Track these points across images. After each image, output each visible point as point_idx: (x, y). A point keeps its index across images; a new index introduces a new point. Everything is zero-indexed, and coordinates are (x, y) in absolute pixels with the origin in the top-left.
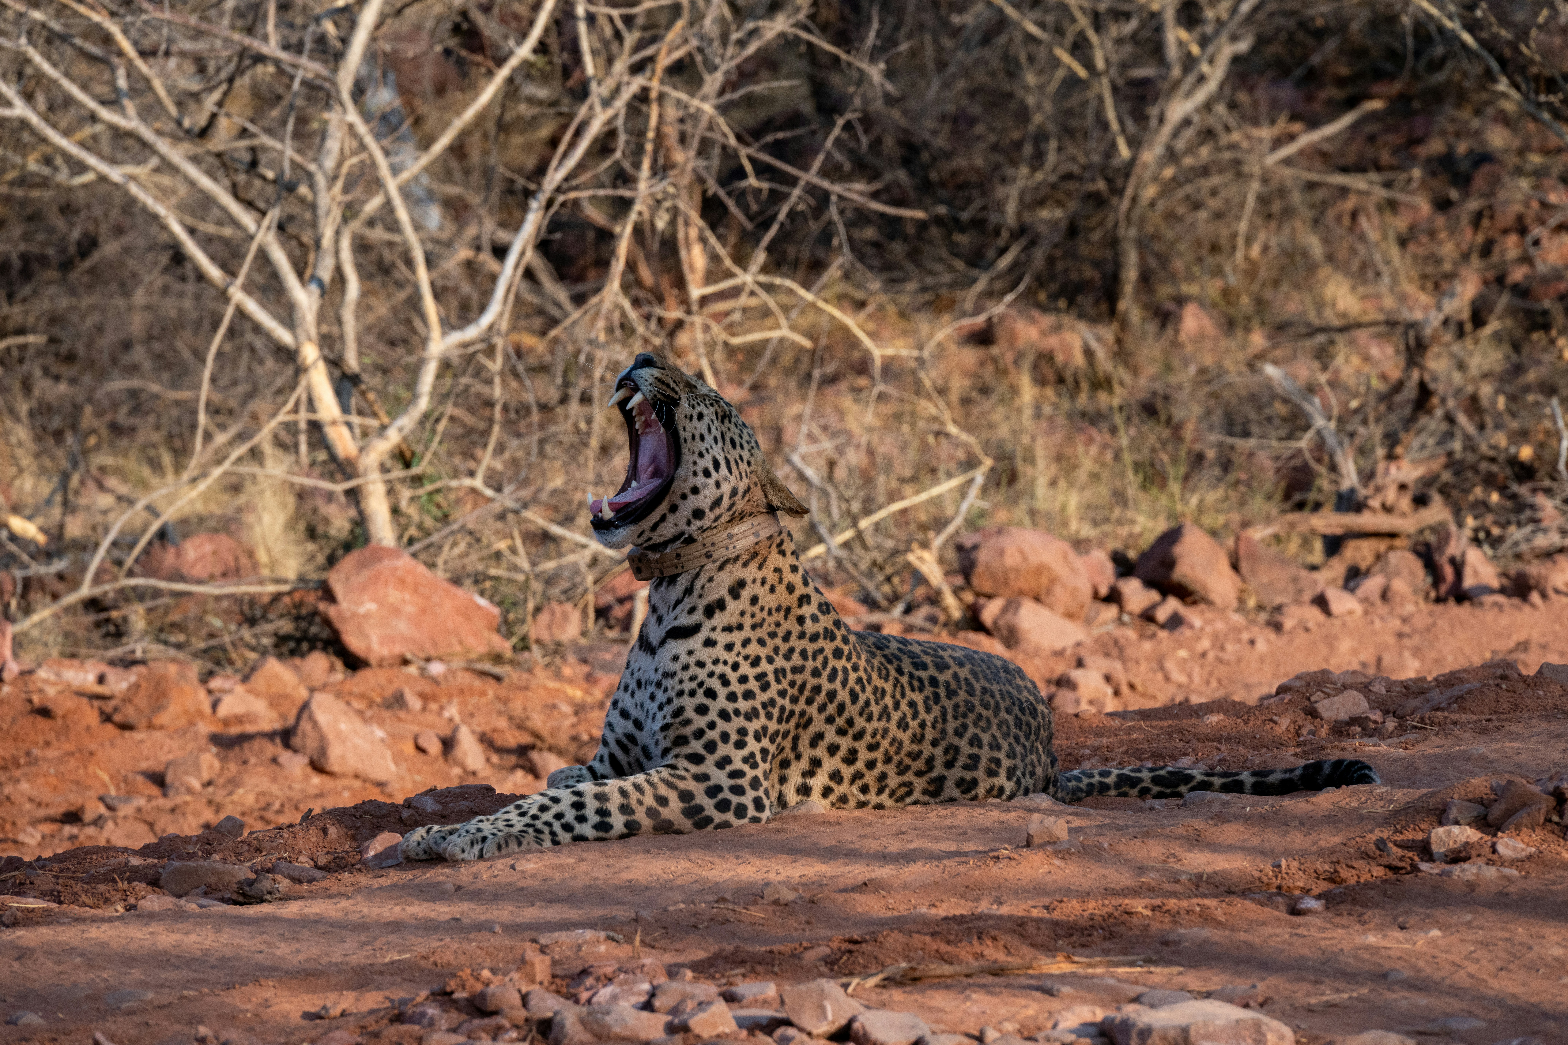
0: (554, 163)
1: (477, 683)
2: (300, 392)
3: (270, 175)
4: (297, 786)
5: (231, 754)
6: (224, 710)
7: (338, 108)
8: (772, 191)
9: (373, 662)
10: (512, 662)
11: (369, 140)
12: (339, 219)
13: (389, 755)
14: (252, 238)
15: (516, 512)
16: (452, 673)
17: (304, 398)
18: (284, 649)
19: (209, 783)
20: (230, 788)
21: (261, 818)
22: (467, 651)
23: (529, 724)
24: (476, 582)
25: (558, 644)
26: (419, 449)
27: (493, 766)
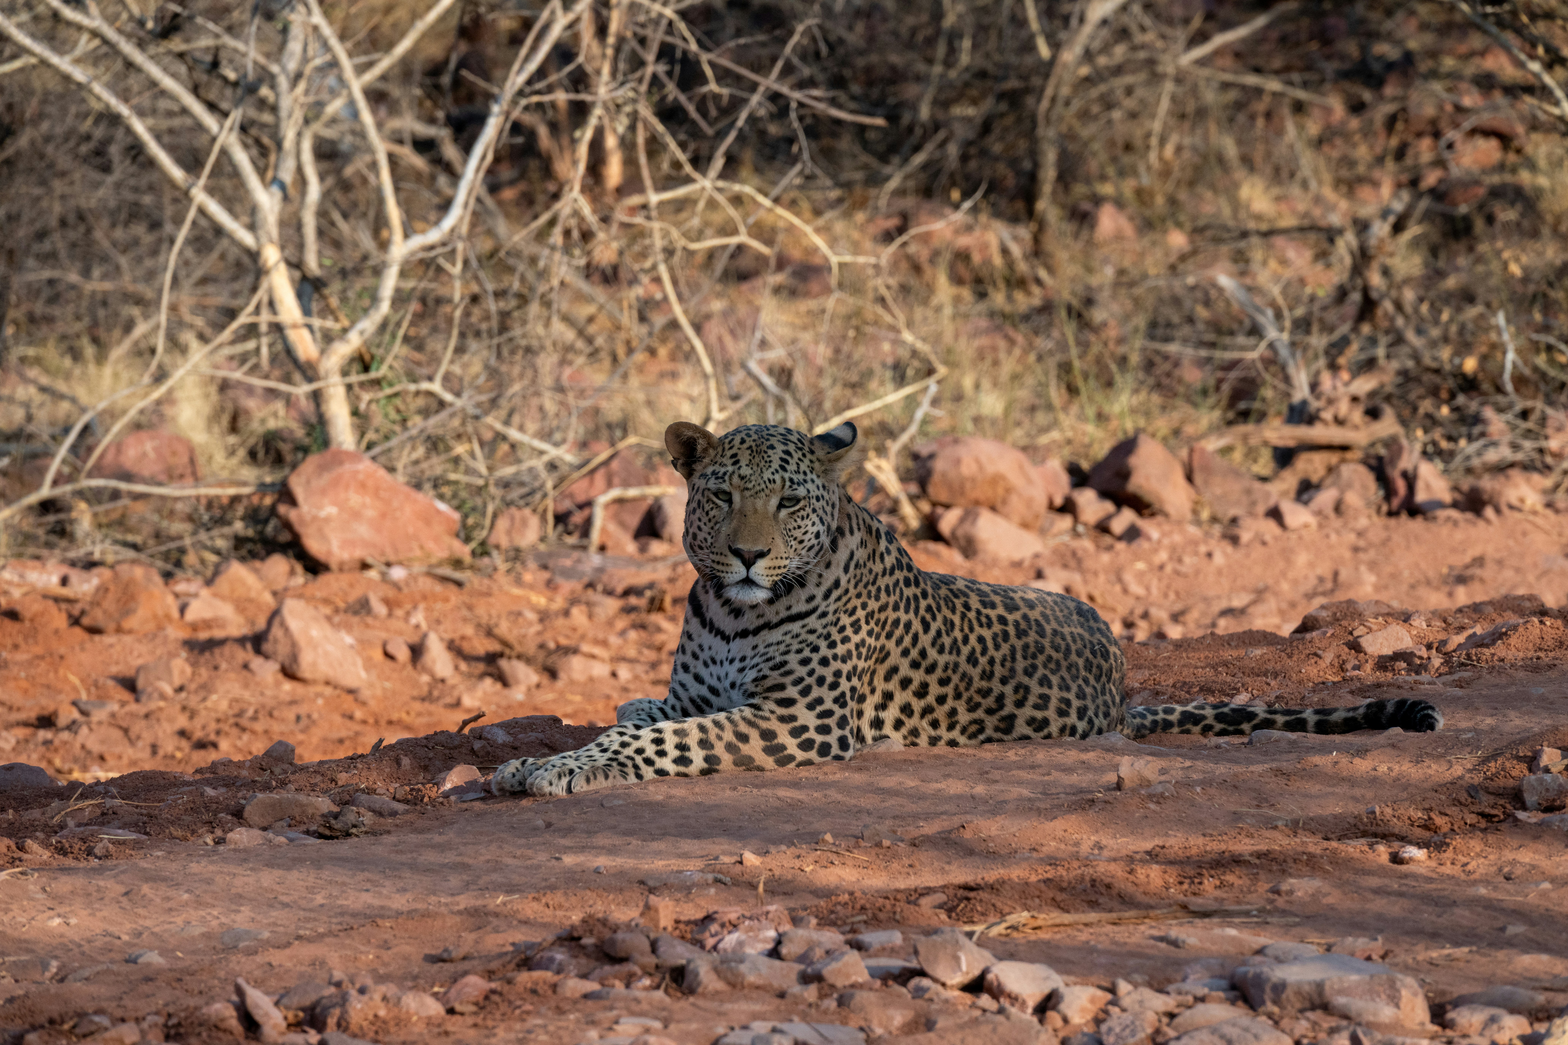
0: (516, 67)
1: (438, 588)
2: (261, 294)
3: (232, 75)
4: (269, 693)
5: (202, 660)
6: (191, 615)
7: (301, 8)
8: (732, 96)
9: (334, 565)
10: (472, 567)
11: (334, 42)
12: (301, 121)
13: (359, 662)
14: (214, 139)
15: (477, 418)
16: (413, 577)
17: (265, 300)
18: (244, 552)
19: (181, 689)
20: (202, 694)
21: (237, 725)
22: (428, 555)
23: (497, 631)
24: (435, 486)
25: (518, 550)
26: (378, 352)
27: (462, 673)
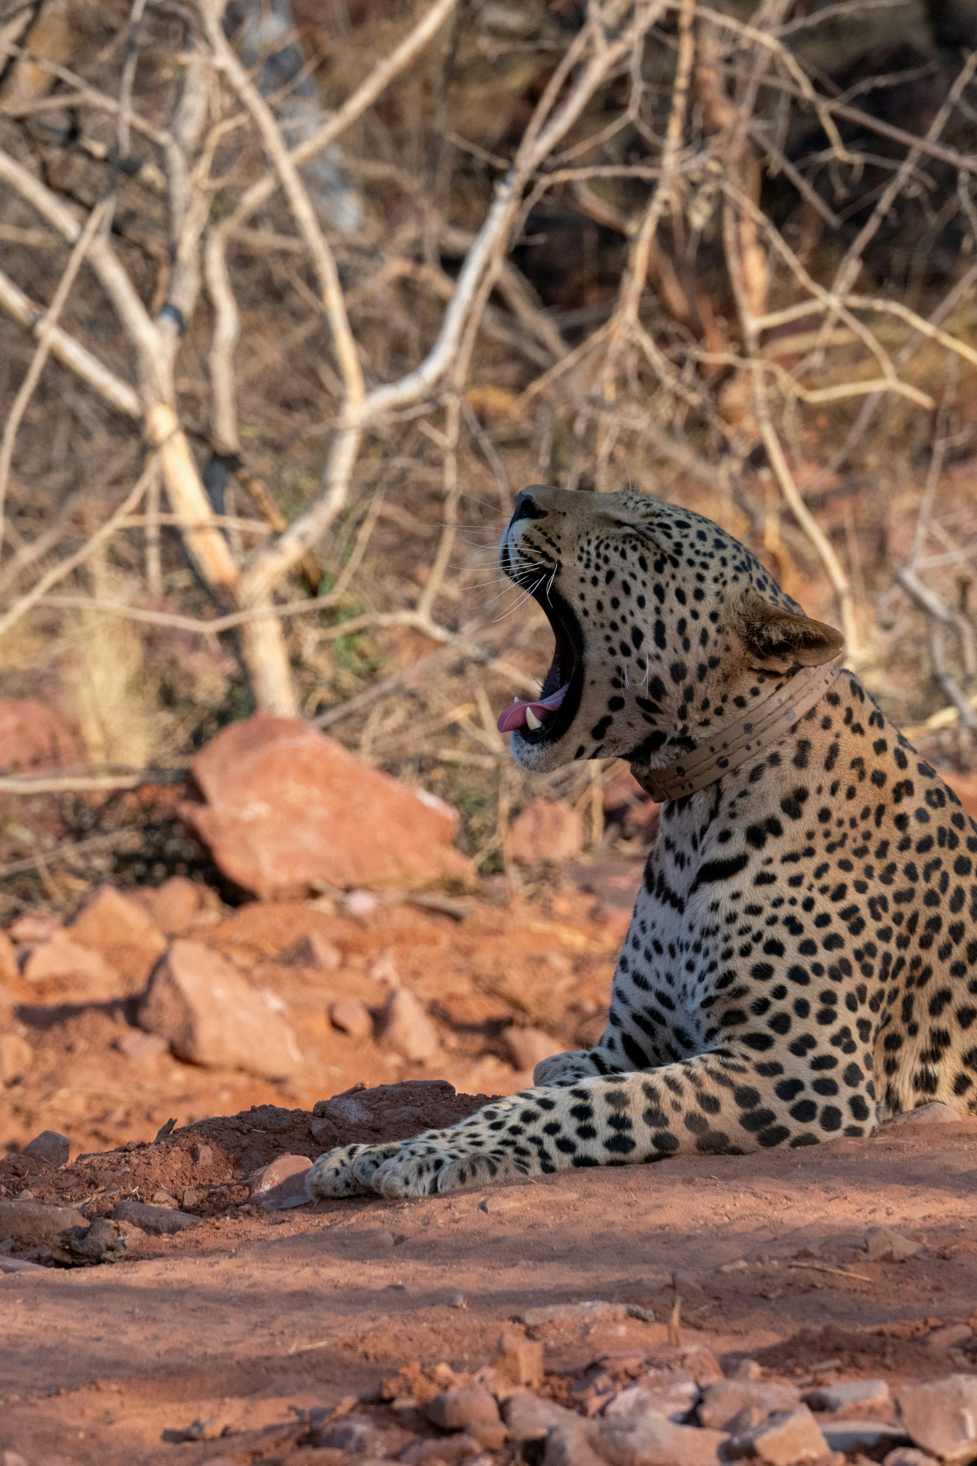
0: (533, 127)
1: (424, 924)
2: (148, 482)
3: (99, 149)
4: (149, 1085)
5: (49, 1037)
6: (36, 970)
7: (201, 46)
8: (869, 168)
9: (264, 892)
10: (477, 893)
11: (250, 95)
12: (205, 217)
13: (289, 1036)
14: (71, 246)
15: (481, 663)
16: (385, 909)
17: (154, 492)
18: (128, 875)
19: (15, 1081)
20: (47, 1087)
21: (96, 1134)
22: (408, 876)
23: (504, 987)
24: (421, 770)
25: (548, 865)
26: (331, 567)
27: (450, 1052)
